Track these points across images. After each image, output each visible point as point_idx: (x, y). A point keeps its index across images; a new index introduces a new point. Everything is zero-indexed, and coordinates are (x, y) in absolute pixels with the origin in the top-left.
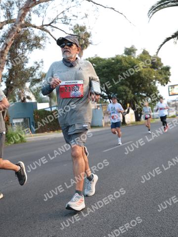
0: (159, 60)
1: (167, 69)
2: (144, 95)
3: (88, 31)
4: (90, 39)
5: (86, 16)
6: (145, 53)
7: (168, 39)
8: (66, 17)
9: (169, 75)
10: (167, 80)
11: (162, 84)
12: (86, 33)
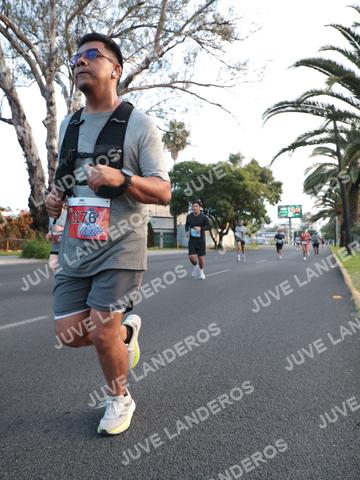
0: (271, 173)
1: (279, 185)
2: (248, 213)
3: (187, 128)
4: (188, 139)
5: (187, 110)
6: (254, 162)
7: (284, 150)
8: (161, 110)
9: (281, 192)
10: (277, 198)
11: (271, 203)
12: (185, 131)
